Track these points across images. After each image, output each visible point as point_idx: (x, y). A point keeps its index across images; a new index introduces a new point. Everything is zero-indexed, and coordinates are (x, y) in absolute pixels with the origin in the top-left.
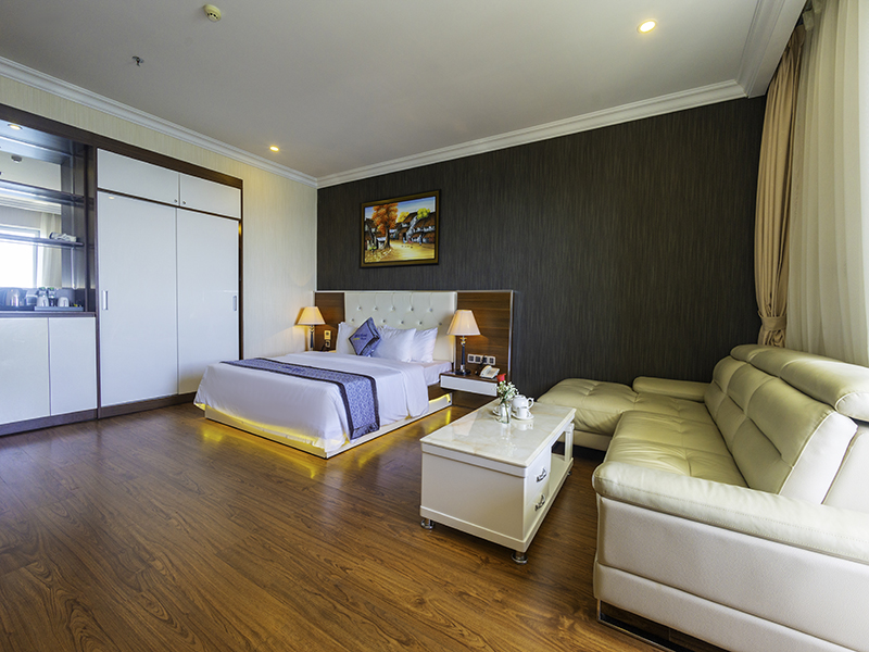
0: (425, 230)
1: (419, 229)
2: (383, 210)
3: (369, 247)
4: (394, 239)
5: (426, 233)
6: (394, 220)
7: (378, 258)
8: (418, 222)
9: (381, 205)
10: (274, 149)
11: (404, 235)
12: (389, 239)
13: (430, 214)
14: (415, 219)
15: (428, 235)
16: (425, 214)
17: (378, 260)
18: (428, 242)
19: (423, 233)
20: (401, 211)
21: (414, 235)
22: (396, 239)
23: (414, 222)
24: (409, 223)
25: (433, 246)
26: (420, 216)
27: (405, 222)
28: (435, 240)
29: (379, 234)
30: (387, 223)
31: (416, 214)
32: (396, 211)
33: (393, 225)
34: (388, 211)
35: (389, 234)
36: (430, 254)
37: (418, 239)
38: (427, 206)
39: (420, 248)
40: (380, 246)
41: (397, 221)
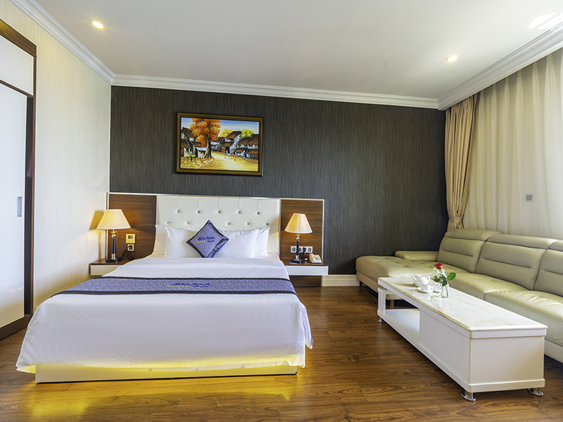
0: (249, 147)
1: (243, 146)
2: (204, 123)
3: (186, 155)
4: (216, 151)
5: (249, 150)
6: (216, 134)
7: (197, 165)
8: (242, 140)
9: (202, 119)
10: (98, 25)
11: (228, 149)
12: (210, 150)
13: (254, 135)
14: (238, 137)
15: (253, 152)
16: (249, 135)
17: (196, 168)
18: (251, 158)
19: (246, 150)
20: (224, 128)
21: (238, 150)
22: (219, 150)
23: (237, 139)
24: (232, 139)
25: (257, 161)
26: (244, 135)
27: (228, 138)
28: (258, 157)
29: (199, 144)
30: (209, 136)
31: (240, 133)
32: (218, 126)
33: (214, 137)
34: (209, 125)
35: (210, 145)
36: (254, 167)
37: (242, 154)
38: (252, 128)
39: (244, 161)
40: (200, 155)
41: (219, 136)
